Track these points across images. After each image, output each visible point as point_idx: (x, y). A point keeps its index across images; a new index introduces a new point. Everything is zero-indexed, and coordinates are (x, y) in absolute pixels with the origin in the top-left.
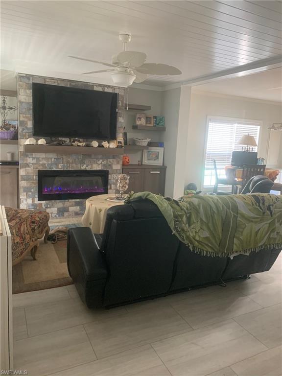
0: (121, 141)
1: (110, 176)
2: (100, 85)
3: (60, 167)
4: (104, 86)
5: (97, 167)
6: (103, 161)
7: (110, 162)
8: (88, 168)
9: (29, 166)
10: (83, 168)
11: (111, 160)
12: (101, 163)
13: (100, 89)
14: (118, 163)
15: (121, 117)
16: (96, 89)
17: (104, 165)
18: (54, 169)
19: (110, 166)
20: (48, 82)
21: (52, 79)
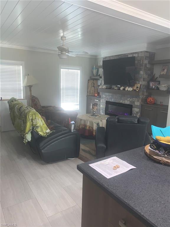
0: (138, 86)
1: (133, 108)
2: (132, 53)
3: (113, 100)
4: (134, 53)
5: (127, 102)
6: (130, 99)
7: (134, 100)
8: (123, 102)
9: (103, 98)
10: (121, 102)
11: (134, 99)
12: (129, 100)
13: (131, 56)
14: (138, 101)
15: (141, 70)
16: (129, 56)
17: (131, 102)
18: (111, 101)
19: (134, 102)
20: (111, 59)
21: (112, 56)
